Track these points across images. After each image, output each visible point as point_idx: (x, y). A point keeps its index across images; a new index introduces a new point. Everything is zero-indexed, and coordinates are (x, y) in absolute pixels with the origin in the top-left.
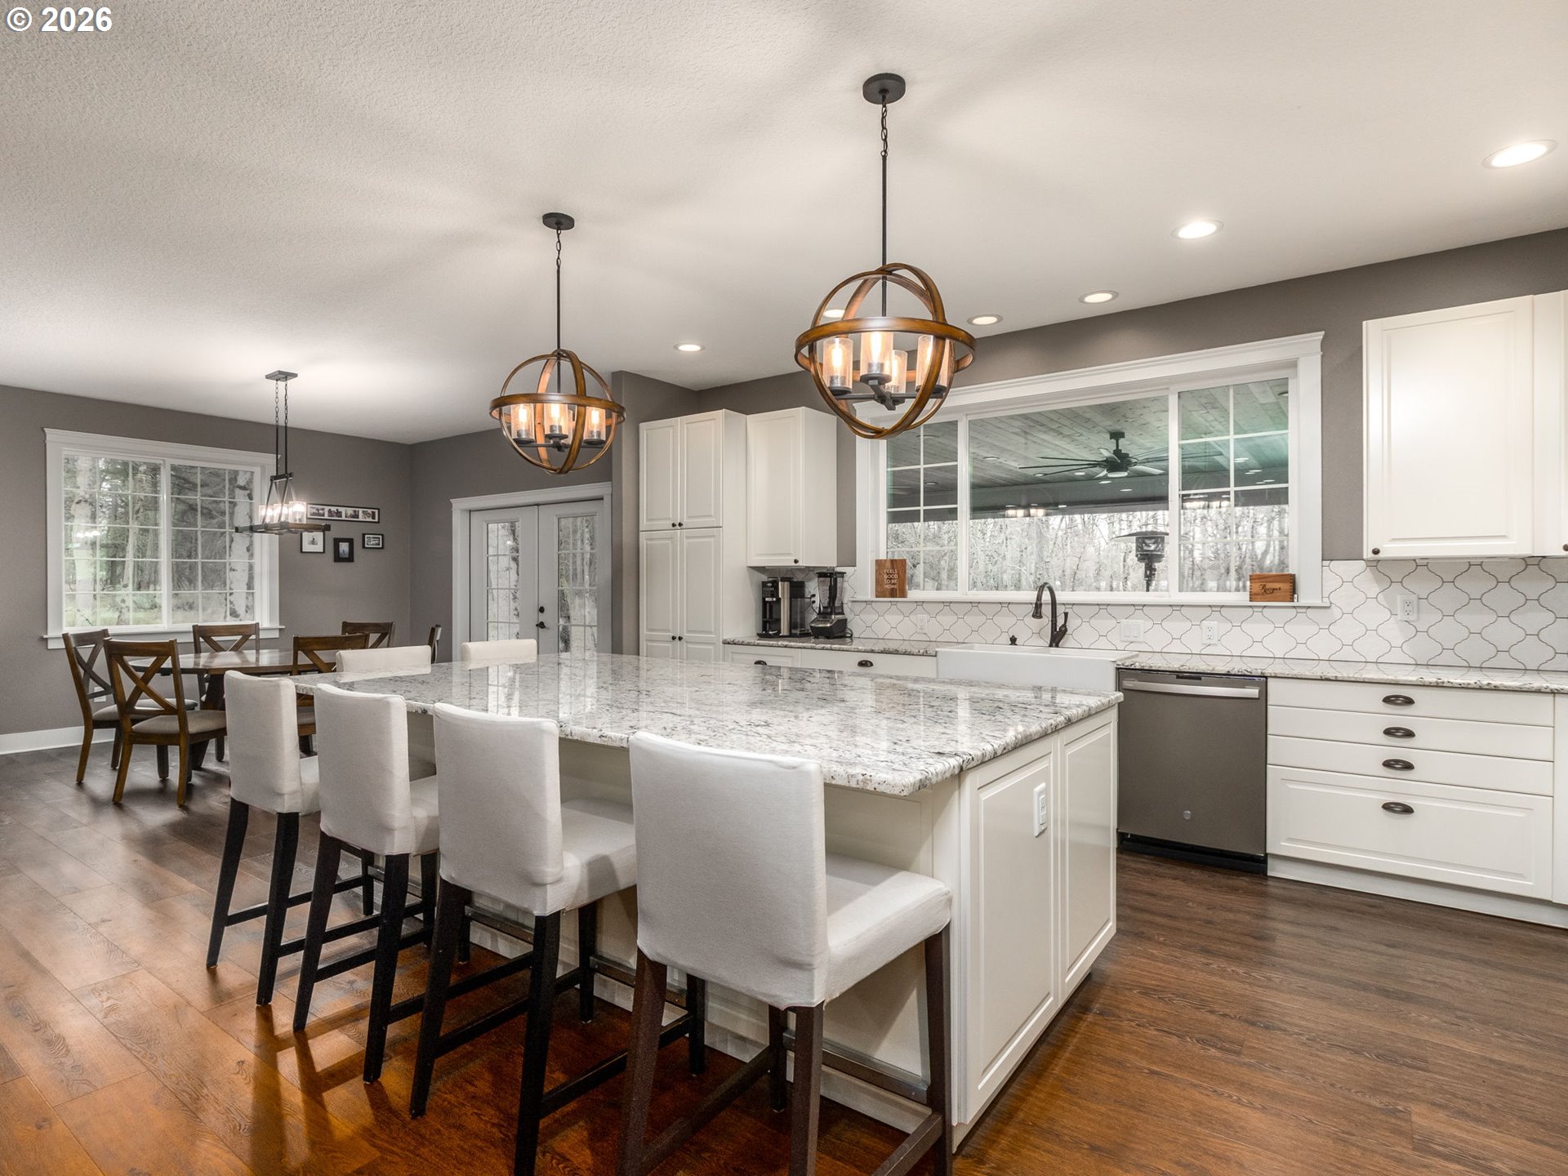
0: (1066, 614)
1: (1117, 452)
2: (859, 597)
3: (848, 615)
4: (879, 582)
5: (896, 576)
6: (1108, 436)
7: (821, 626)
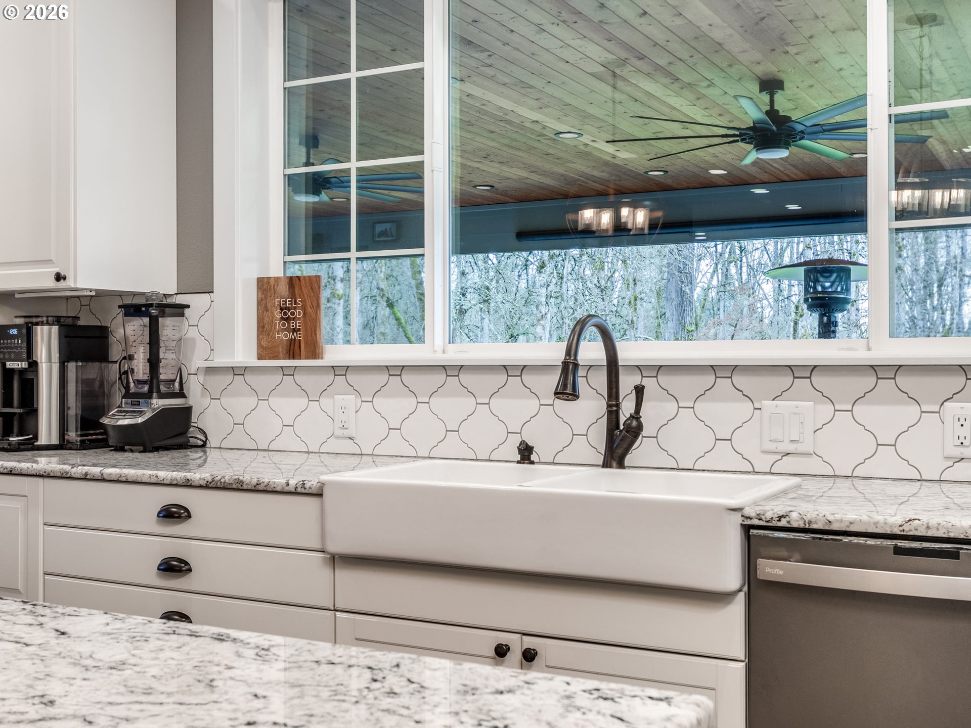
0: (639, 391)
1: (772, 113)
2: (220, 361)
3: (195, 397)
4: (263, 328)
5: (299, 314)
6: (756, 88)
7: (126, 422)
